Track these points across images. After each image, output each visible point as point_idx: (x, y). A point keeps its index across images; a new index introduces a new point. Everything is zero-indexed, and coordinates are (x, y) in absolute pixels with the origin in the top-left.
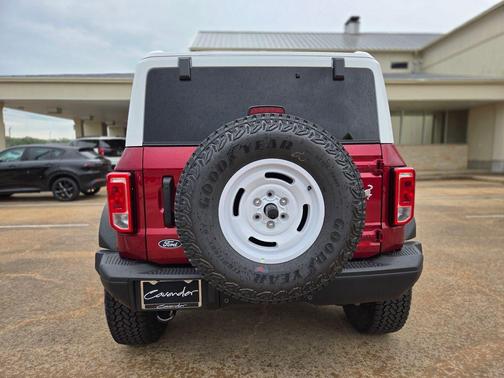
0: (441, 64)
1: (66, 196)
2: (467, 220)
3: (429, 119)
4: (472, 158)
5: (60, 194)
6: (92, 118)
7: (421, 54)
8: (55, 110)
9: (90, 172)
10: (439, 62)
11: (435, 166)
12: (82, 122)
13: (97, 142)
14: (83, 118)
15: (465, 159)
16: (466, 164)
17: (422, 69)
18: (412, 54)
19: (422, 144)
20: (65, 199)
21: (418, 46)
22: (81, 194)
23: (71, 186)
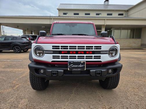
0: (134, 14)
1: (17, 52)
2: (143, 62)
3: (129, 31)
4: (142, 43)
5: (15, 51)
6: (28, 29)
7: (127, 11)
8: (17, 27)
9: (25, 44)
10: (133, 14)
11: (131, 45)
12: (25, 30)
13: (28, 36)
14: (25, 29)
15: (140, 43)
16: (140, 45)
17: (128, 16)
18: (125, 11)
19: (127, 38)
20: (17, 53)
21: (126, 9)
22: (22, 51)
23: (19, 49)
